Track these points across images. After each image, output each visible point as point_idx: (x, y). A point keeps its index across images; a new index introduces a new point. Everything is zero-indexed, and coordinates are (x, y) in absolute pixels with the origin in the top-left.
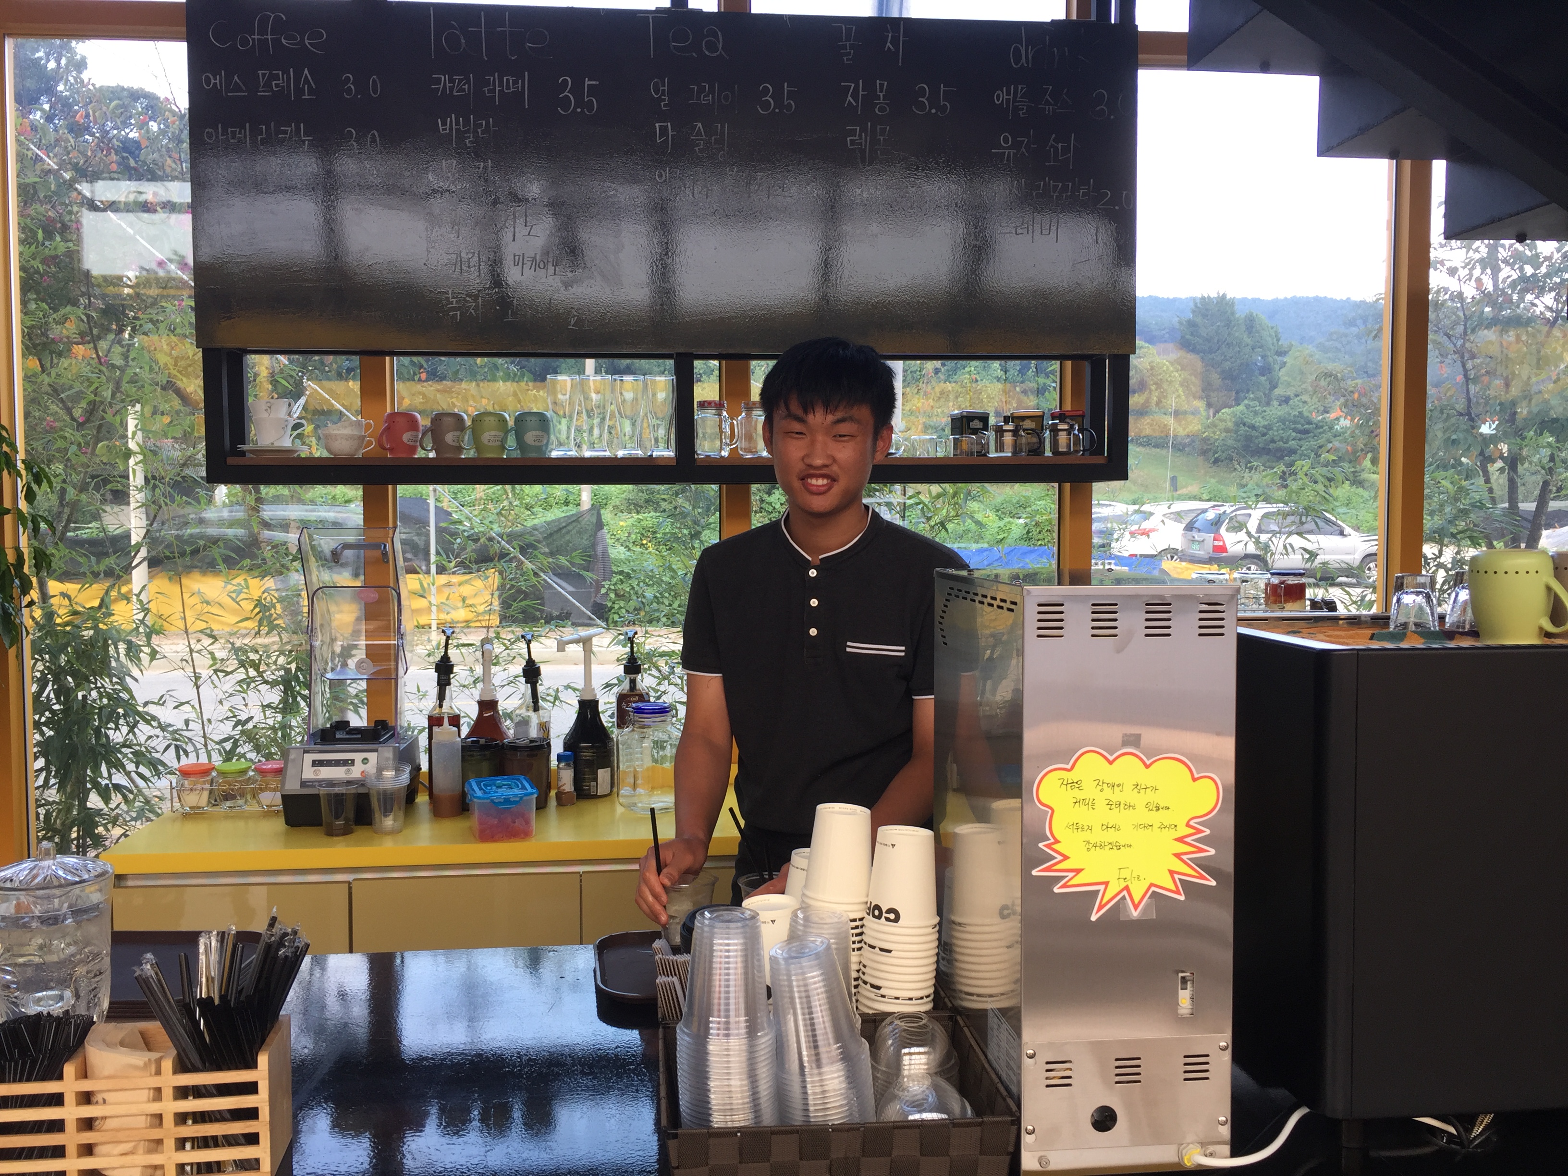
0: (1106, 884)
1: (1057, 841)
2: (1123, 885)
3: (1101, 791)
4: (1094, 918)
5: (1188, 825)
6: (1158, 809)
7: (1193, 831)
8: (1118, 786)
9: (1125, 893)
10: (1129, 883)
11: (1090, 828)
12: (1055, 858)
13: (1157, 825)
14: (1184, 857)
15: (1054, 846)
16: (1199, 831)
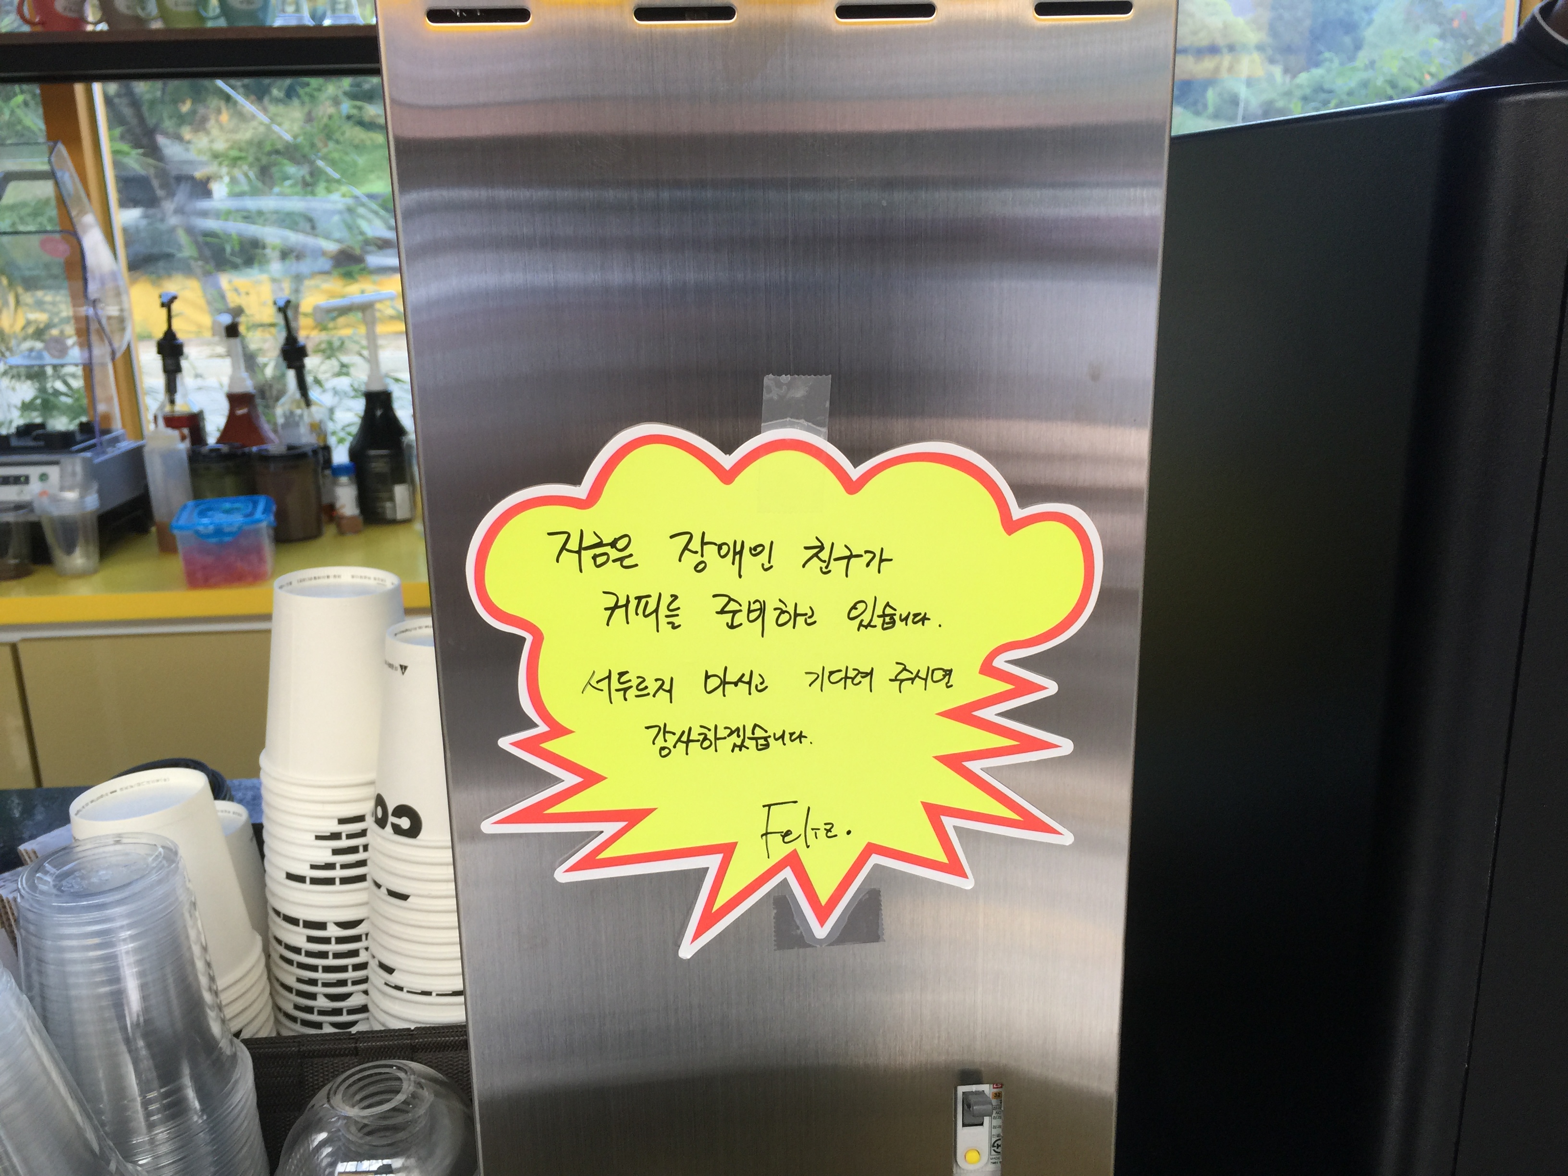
0: (727, 850)
1: (558, 731)
2: (780, 850)
3: (700, 567)
4: (687, 950)
5: (988, 669)
6: (889, 621)
7: (1003, 687)
8: (756, 551)
9: (787, 873)
10: (799, 845)
11: (666, 688)
12: (557, 780)
13: (885, 672)
14: (975, 766)
15: (549, 746)
16: (1024, 687)
